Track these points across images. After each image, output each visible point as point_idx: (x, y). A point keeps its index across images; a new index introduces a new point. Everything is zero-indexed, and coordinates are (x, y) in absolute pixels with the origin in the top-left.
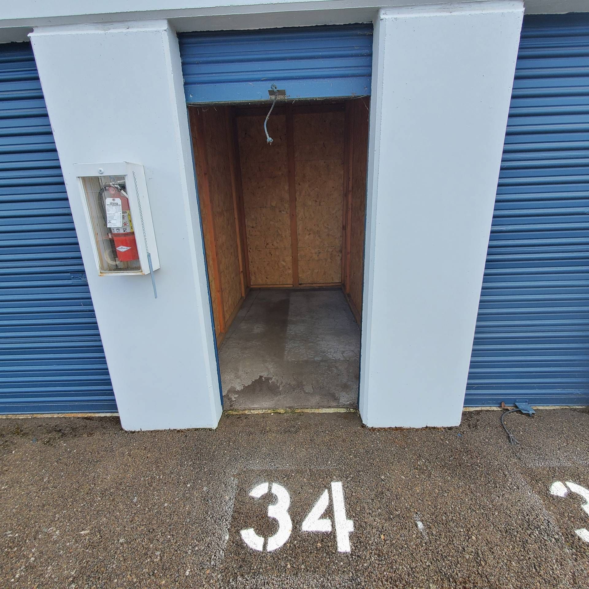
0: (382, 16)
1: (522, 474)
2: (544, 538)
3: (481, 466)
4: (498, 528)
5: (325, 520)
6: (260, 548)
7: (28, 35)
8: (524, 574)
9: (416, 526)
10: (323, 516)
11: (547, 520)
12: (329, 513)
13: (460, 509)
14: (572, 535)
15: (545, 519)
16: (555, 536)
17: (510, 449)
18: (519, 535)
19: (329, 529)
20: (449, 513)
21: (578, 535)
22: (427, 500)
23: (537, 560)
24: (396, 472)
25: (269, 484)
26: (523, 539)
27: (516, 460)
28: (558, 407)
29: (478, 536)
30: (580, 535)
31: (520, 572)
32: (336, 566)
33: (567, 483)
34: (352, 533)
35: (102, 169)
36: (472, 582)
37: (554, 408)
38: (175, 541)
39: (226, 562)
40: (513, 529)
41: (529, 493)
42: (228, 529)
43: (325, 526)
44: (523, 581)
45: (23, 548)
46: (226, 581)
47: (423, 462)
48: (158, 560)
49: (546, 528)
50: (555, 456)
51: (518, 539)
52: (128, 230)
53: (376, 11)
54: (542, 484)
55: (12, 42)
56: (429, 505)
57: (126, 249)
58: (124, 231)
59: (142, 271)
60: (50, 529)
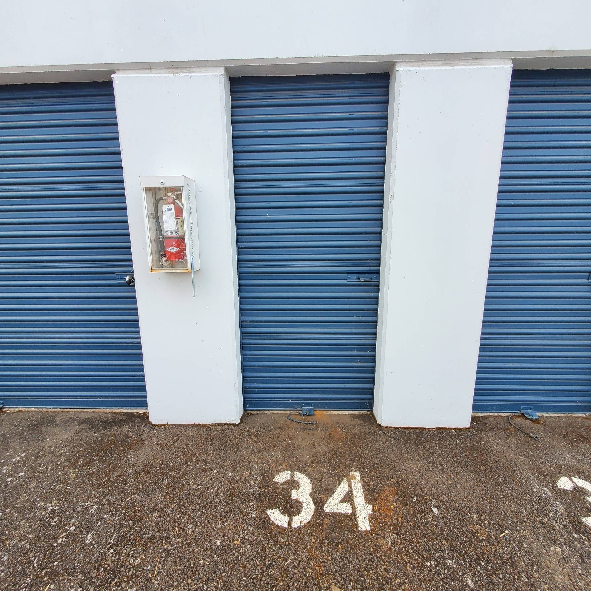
0: (398, 69)
1: (530, 470)
2: (553, 524)
3: (491, 462)
4: (509, 515)
5: (346, 504)
6: (286, 525)
7: (112, 76)
8: (535, 554)
9: (432, 510)
10: (343, 501)
11: (555, 509)
12: (349, 498)
13: (473, 498)
14: (579, 522)
15: (553, 508)
16: (563, 523)
17: (518, 449)
18: (528, 521)
19: (350, 511)
20: (462, 501)
21: (585, 522)
22: (441, 490)
23: (547, 542)
24: (411, 465)
25: (291, 472)
26: (533, 525)
27: (524, 458)
28: (562, 415)
29: (490, 521)
30: (586, 523)
31: (531, 552)
32: (357, 541)
33: (573, 478)
34: (371, 515)
35: (163, 181)
36: (486, 559)
37: (558, 415)
38: (205, 517)
39: (254, 535)
40: (523, 516)
41: (537, 486)
42: (255, 508)
43: (346, 508)
44: (534, 559)
45: (63, 519)
46: (255, 551)
47: (435, 457)
48: (190, 532)
49: (554, 516)
50: (561, 455)
51: (528, 524)
52: (180, 234)
53: (393, 64)
54: (549, 479)
55: (94, 81)
56: (443, 494)
57: (176, 250)
58: (176, 234)
59: (188, 269)
60: (87, 504)
